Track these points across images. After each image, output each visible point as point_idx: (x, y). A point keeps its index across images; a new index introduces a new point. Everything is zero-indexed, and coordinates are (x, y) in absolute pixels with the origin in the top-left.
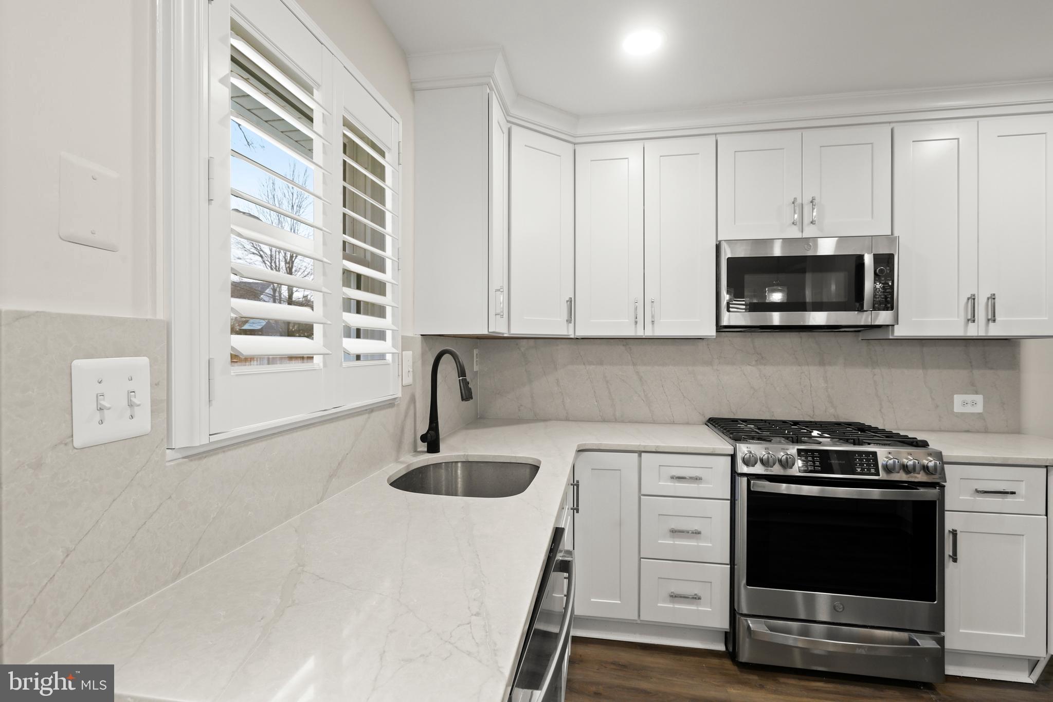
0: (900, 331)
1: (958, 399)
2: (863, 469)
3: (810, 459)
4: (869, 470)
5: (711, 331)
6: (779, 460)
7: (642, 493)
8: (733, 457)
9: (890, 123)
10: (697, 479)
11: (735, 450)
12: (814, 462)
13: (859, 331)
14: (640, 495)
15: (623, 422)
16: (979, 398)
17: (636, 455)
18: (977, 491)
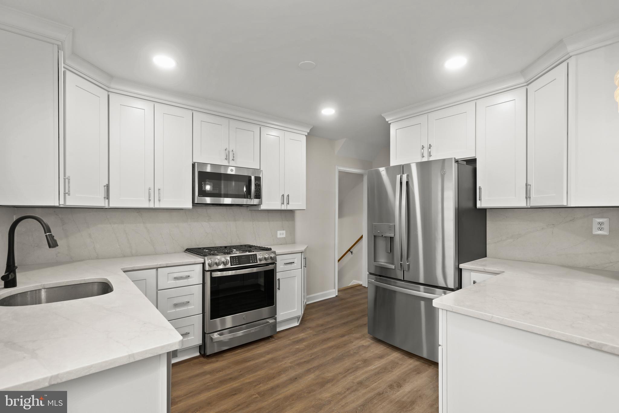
0: (263, 207)
1: (279, 232)
2: (252, 261)
3: (234, 260)
4: (254, 261)
5: (190, 206)
6: (223, 262)
7: (159, 289)
8: (204, 264)
9: (259, 125)
10: (188, 277)
11: (205, 260)
12: (236, 261)
13: (248, 207)
14: (157, 290)
16: (284, 232)
17: (155, 270)
18: (285, 264)
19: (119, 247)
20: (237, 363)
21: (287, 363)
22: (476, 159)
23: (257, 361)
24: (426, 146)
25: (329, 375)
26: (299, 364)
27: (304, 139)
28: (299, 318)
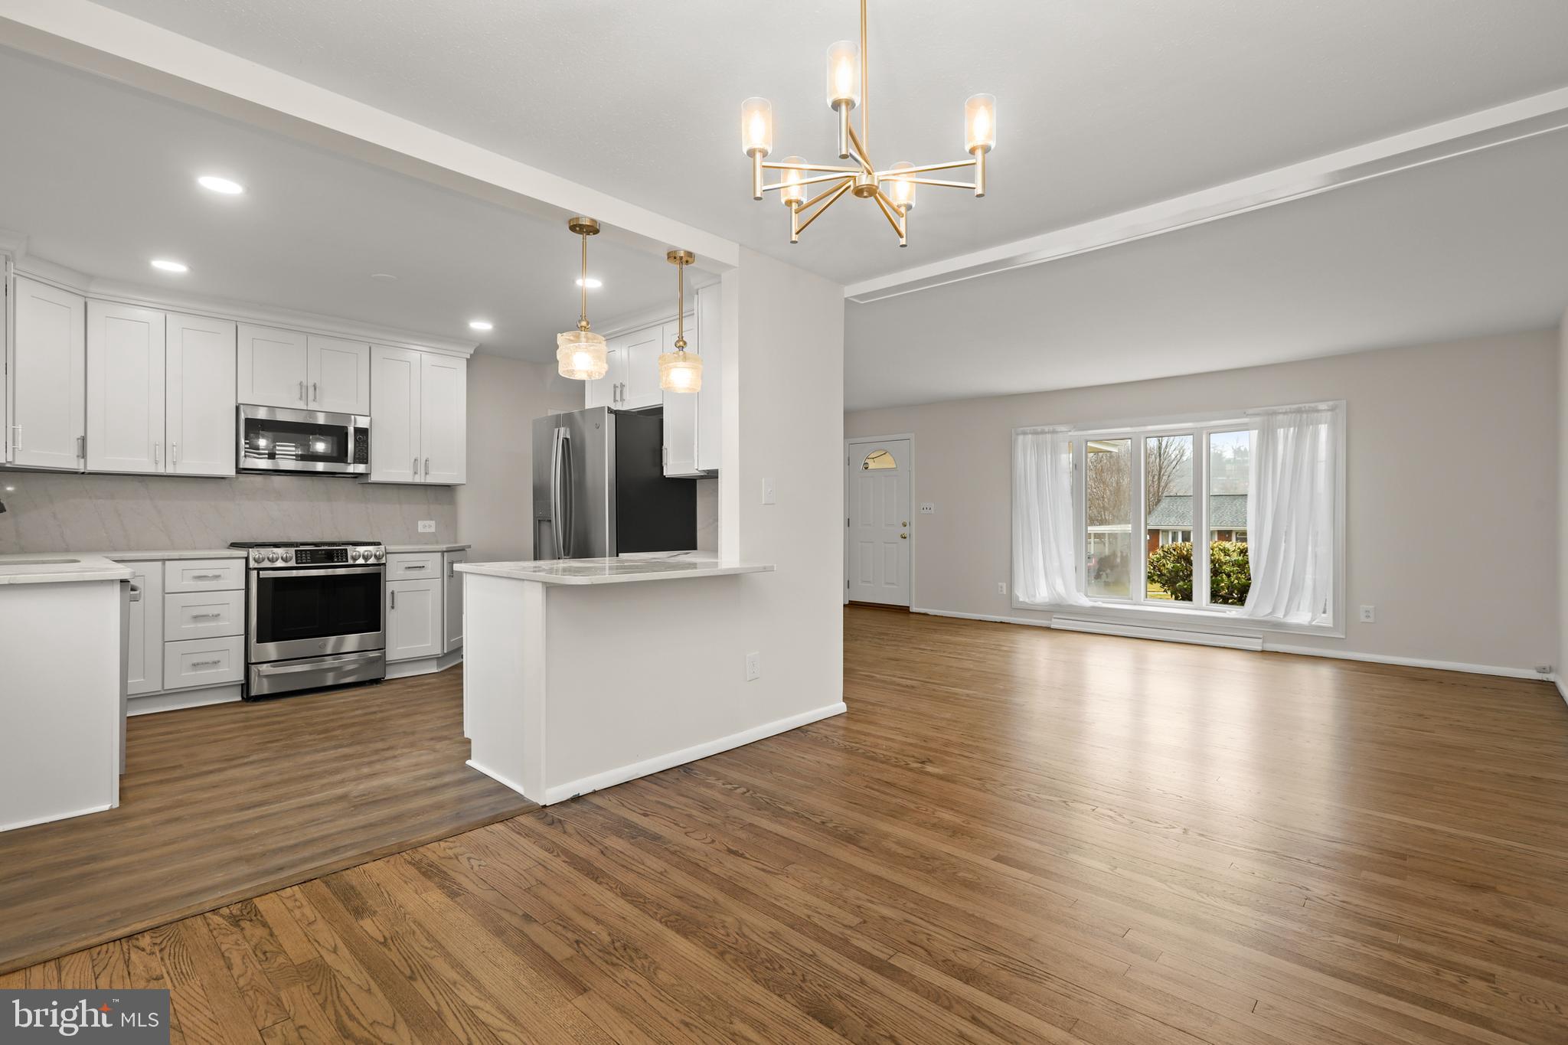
0: (374, 478)
1: (421, 524)
2: (338, 559)
3: (303, 555)
4: (342, 559)
5: (232, 472)
6: (282, 558)
7: (166, 592)
8: (247, 559)
9: (369, 342)
10: (217, 577)
11: (248, 553)
12: (305, 558)
13: (356, 477)
14: (164, 593)
16: (433, 523)
17: (160, 563)
18: (406, 568)
19: (105, 535)
21: (378, 702)
22: (662, 408)
24: (619, 385)
27: (463, 365)
28: (439, 659)
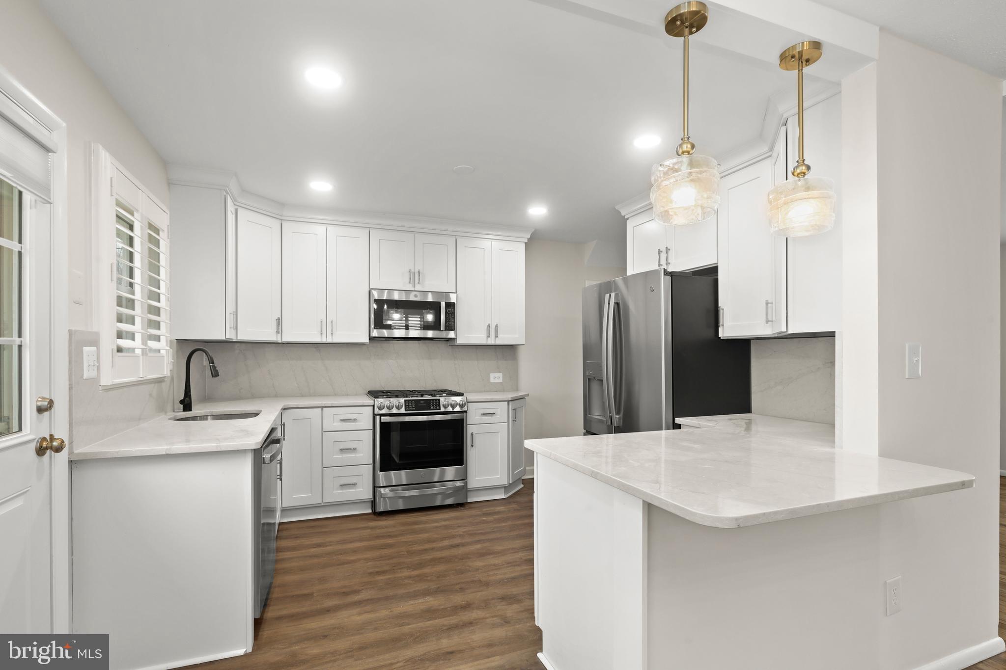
0: (459, 341)
1: (492, 375)
2: (434, 407)
3: (410, 404)
4: (436, 407)
5: (366, 340)
6: (396, 406)
7: (324, 430)
8: (374, 406)
9: (455, 236)
10: (354, 420)
11: (375, 403)
12: (412, 406)
13: (447, 341)
14: (323, 432)
15: (315, 396)
16: (501, 375)
17: (320, 409)
18: (482, 414)
20: (404, 524)
21: (461, 531)
22: (717, 267)
23: (428, 525)
24: (664, 250)
25: (498, 548)
26: (471, 535)
27: (522, 248)
28: (506, 488)
